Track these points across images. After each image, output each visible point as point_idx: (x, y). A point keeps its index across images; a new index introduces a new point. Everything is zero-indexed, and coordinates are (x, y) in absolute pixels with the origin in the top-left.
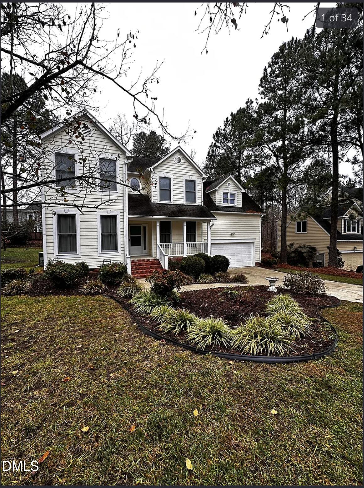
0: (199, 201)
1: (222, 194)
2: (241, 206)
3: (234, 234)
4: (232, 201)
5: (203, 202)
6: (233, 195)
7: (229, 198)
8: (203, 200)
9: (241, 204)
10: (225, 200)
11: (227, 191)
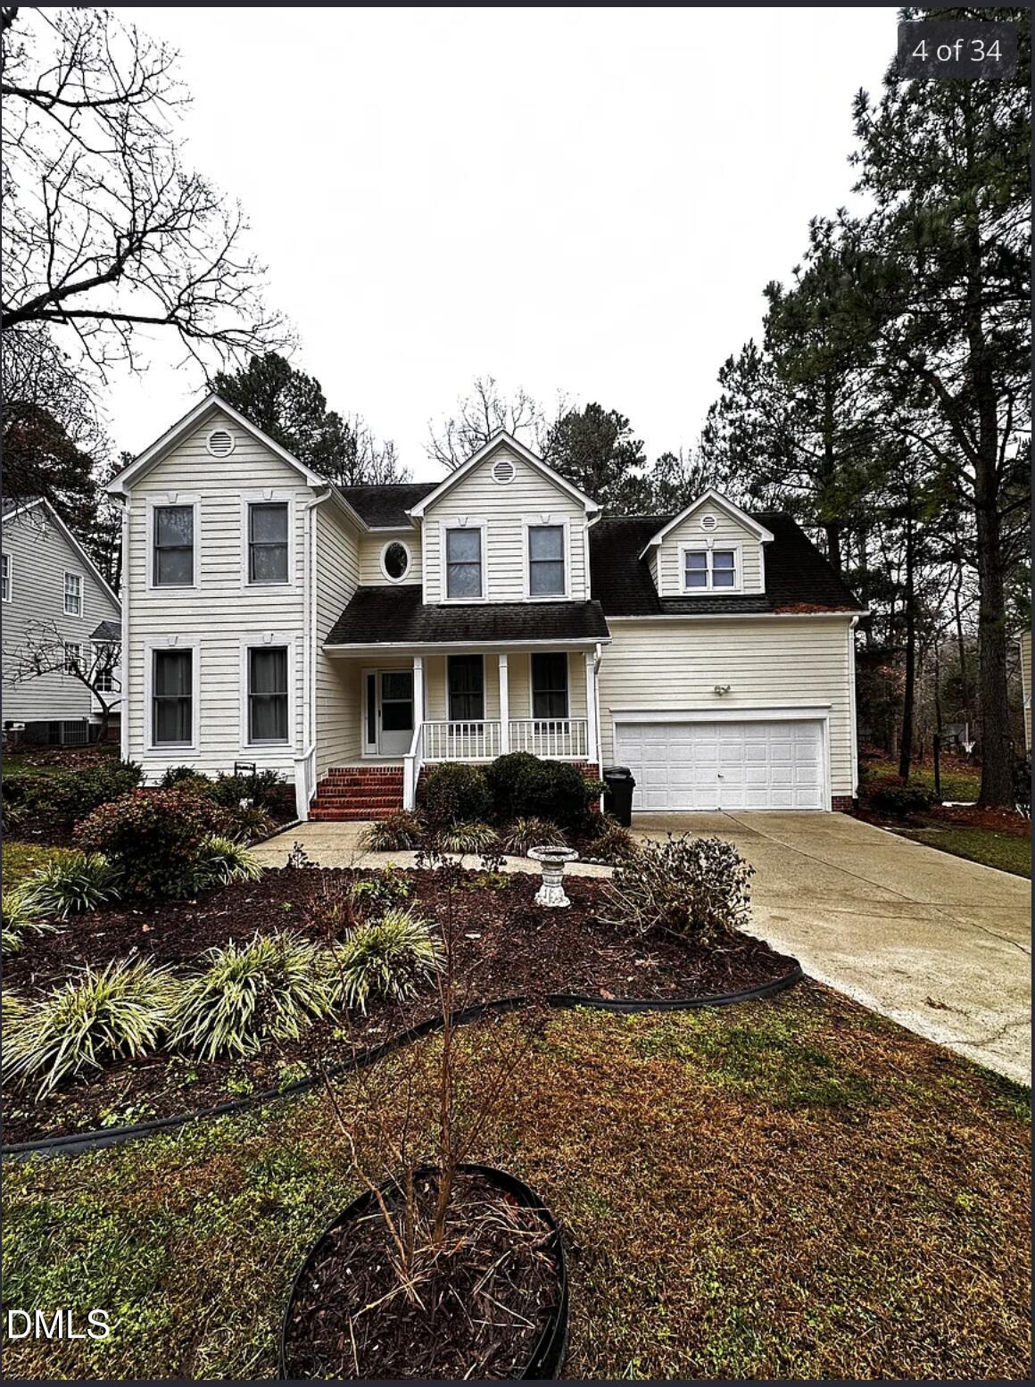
0: (577, 587)
1: (682, 559)
2: (762, 591)
3: (727, 691)
4: (725, 576)
5: (589, 591)
6: (725, 555)
7: (710, 567)
8: (589, 584)
9: (762, 583)
10: (693, 577)
11: (701, 546)
